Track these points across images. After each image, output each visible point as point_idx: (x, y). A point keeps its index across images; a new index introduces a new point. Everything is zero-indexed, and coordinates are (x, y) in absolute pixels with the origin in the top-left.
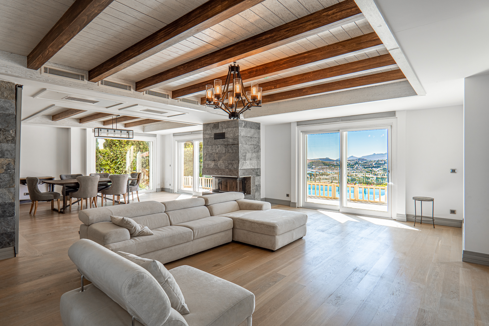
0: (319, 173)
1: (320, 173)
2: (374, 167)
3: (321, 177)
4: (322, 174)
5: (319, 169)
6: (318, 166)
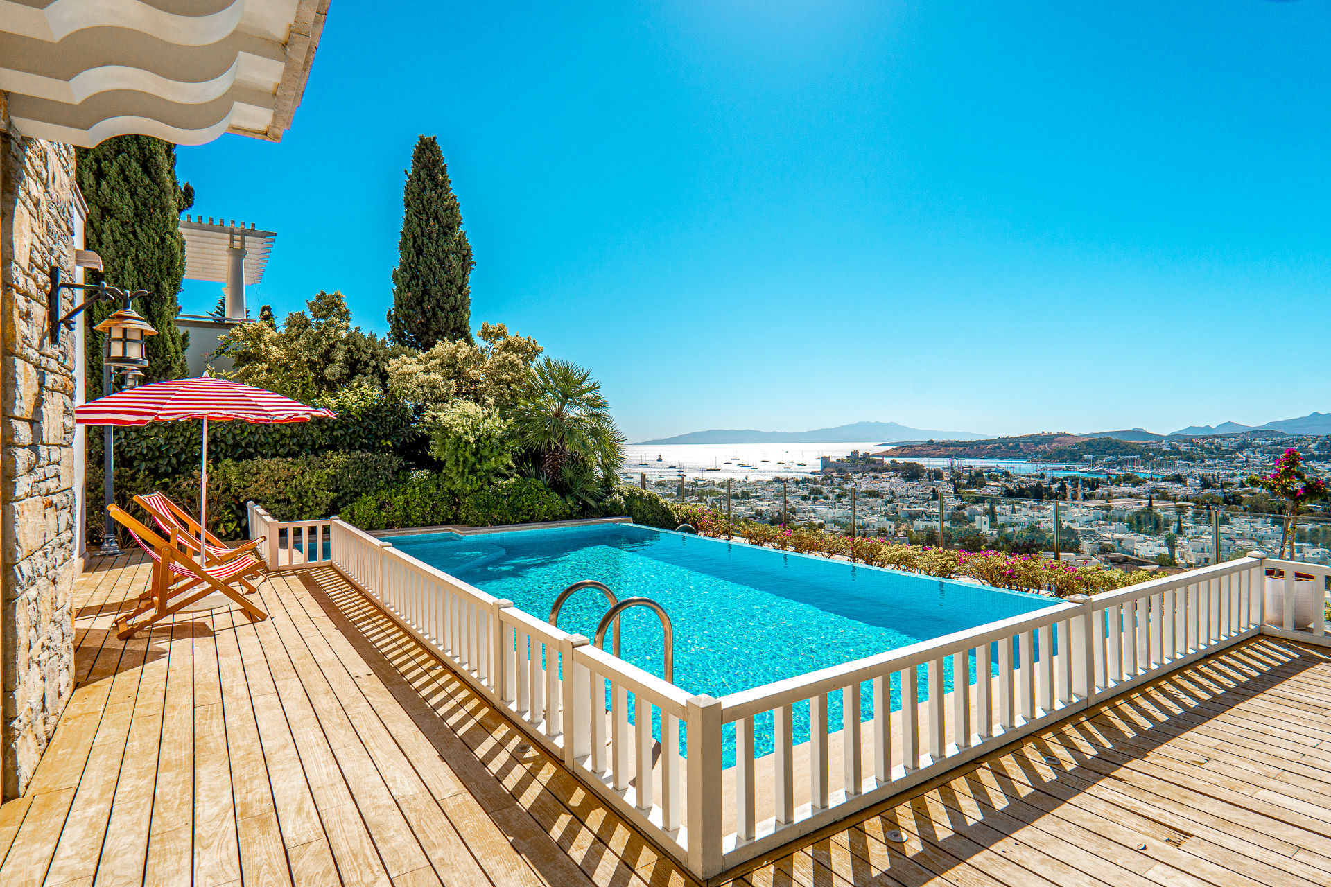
0: (1106, 477)
1: (1109, 478)
2: (1313, 457)
3: (1113, 491)
4: (1118, 481)
5: (1110, 465)
6: (1105, 454)
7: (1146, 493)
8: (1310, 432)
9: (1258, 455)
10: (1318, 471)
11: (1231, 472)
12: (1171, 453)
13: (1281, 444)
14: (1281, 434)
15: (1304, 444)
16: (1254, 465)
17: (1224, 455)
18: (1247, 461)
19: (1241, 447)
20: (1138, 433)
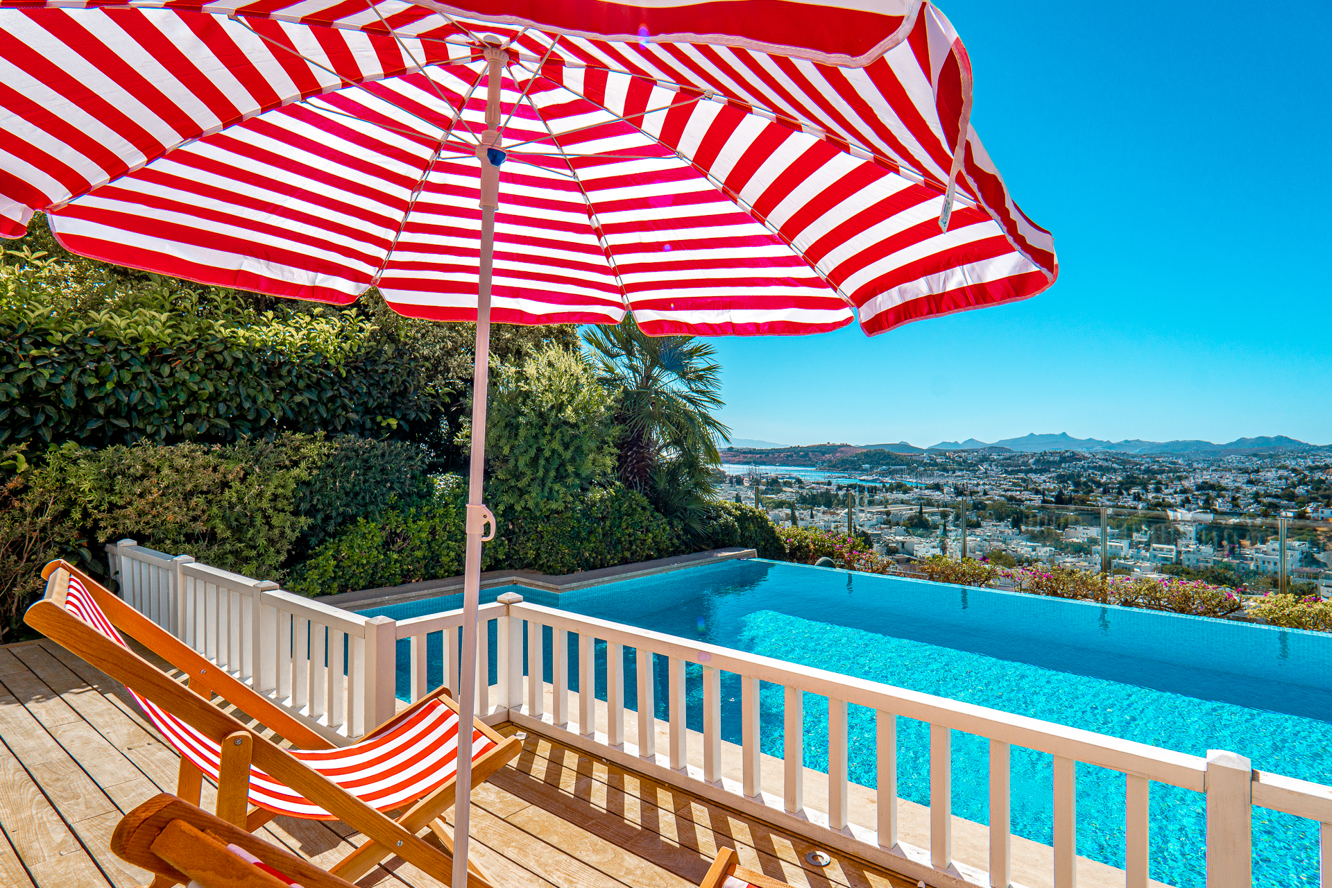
0: (881, 485)
1: (884, 486)
2: (1031, 471)
3: (888, 497)
4: (891, 489)
5: (883, 474)
6: (879, 464)
7: (914, 500)
8: (1029, 450)
9: (994, 468)
10: (1035, 482)
11: (976, 482)
12: (930, 465)
13: (1009, 458)
14: (1009, 451)
15: (1026, 459)
16: (992, 476)
17: (969, 467)
18: (986, 473)
19: (984, 459)
20: (904, 446)
